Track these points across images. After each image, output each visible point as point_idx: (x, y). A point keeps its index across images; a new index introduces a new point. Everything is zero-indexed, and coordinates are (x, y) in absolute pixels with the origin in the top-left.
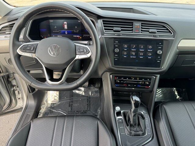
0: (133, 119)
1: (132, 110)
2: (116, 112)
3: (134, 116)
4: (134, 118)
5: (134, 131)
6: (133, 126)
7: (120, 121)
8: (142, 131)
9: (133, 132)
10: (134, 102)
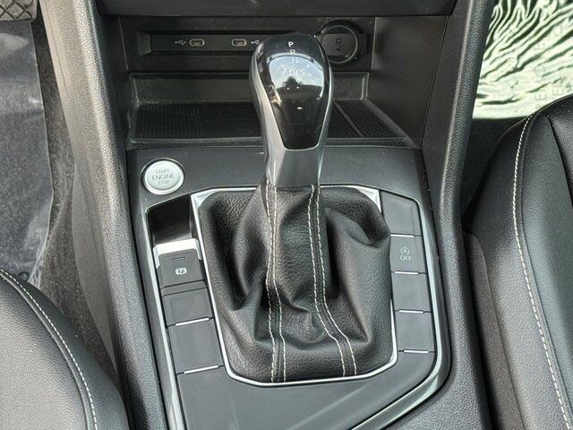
0: (285, 248)
1: (273, 173)
2: (143, 210)
3: (294, 216)
4: (294, 236)
5: (291, 340)
6: (285, 301)
7: (181, 271)
8: (353, 336)
9: (282, 353)
10: (279, 100)
